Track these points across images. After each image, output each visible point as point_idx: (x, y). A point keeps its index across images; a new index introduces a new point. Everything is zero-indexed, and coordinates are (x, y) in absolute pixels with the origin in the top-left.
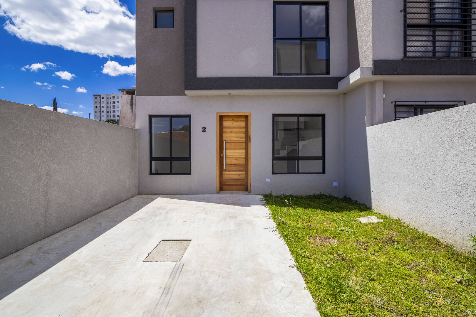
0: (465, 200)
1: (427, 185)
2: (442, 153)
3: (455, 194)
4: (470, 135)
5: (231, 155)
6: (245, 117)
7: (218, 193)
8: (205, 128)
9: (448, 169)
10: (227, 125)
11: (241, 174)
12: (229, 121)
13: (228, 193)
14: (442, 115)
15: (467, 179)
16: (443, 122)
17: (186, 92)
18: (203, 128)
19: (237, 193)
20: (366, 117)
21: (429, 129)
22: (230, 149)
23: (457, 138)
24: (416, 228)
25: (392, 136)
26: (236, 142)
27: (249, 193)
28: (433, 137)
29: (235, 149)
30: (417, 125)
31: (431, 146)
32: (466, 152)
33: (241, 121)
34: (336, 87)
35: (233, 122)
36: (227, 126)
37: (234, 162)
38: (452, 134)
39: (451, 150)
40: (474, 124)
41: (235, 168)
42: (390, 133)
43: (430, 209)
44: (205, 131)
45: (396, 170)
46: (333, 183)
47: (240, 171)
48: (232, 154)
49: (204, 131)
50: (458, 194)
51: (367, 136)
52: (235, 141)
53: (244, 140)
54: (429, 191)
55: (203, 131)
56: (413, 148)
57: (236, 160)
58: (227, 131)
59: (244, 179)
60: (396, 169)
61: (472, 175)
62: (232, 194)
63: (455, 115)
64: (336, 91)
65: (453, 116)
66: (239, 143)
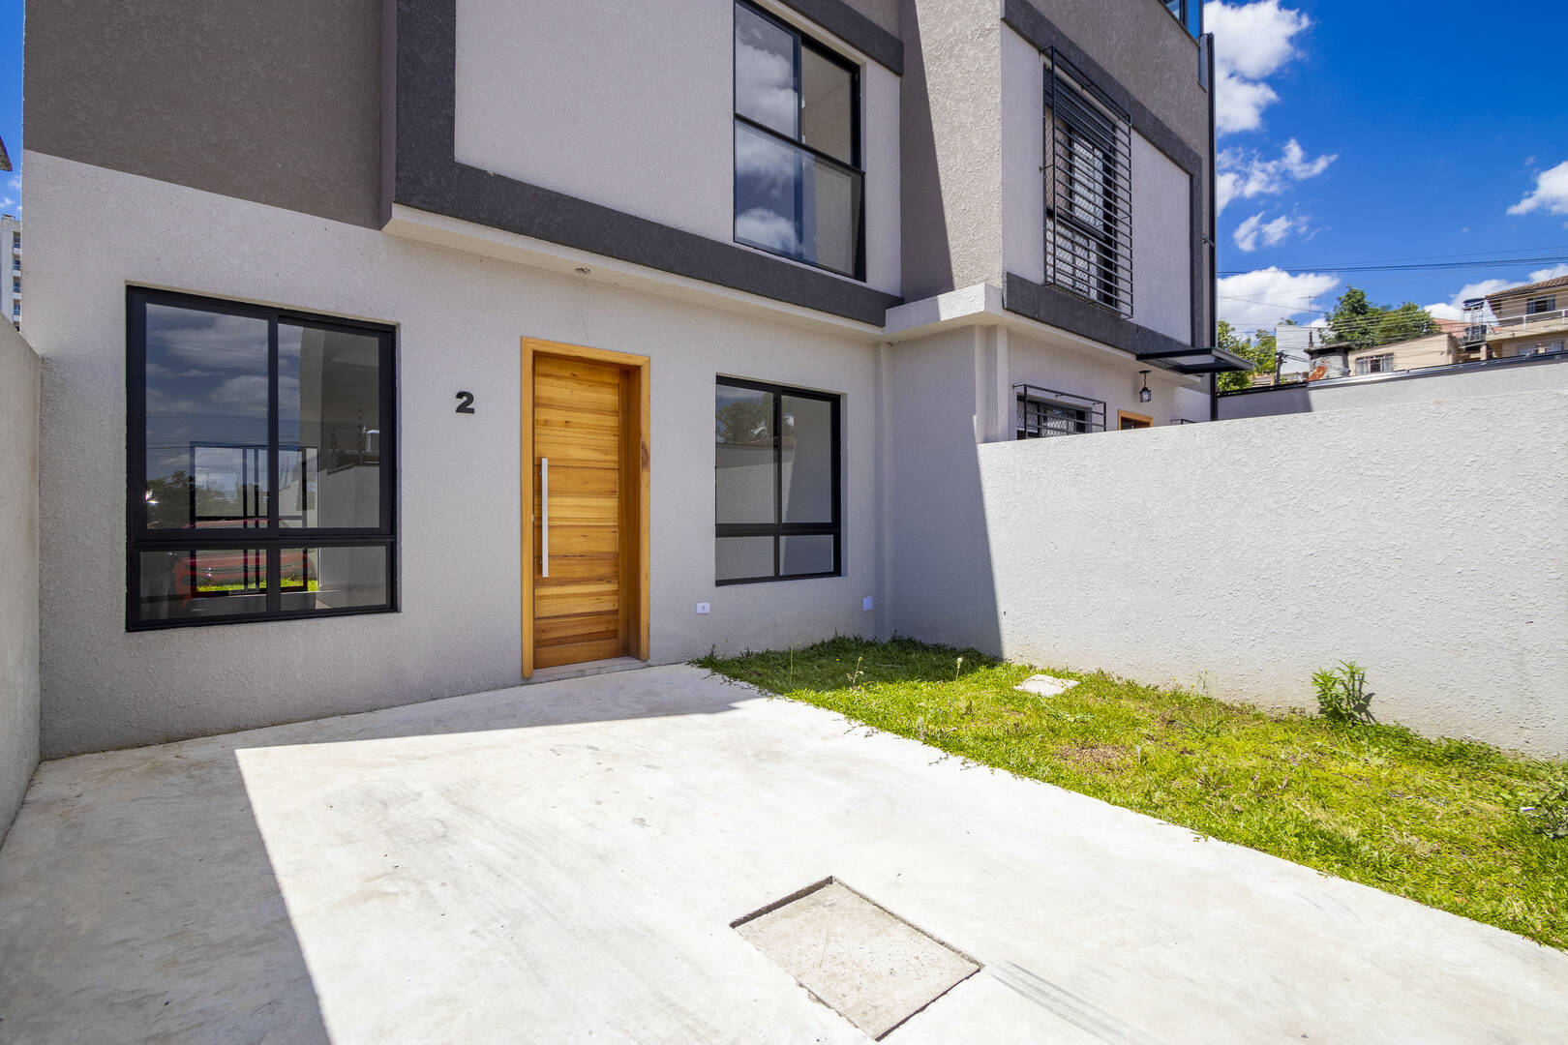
0: (1281, 607)
1: (1182, 585)
2: (1222, 512)
3: (1256, 597)
4: (1289, 475)
5: (561, 519)
6: (617, 370)
7: (526, 680)
8: (471, 398)
9: (1239, 547)
10: (551, 395)
11: (601, 594)
12: (559, 378)
13: (567, 675)
14: (1223, 430)
15: (1283, 564)
16: (1224, 447)
17: (400, 214)
18: (460, 395)
19: (602, 671)
20: (975, 417)
21: (1187, 459)
22: (563, 493)
23: (1260, 480)
24: (1154, 684)
25: (1074, 471)
26: (584, 467)
27: (641, 664)
28: (1198, 477)
29: (581, 494)
30: (1153, 447)
31: (1194, 497)
32: (1280, 511)
33: (604, 384)
34: (880, 322)
35: (573, 385)
36: (549, 399)
37: (578, 544)
38: (1247, 471)
39: (1246, 504)
40: (1296, 454)
41: (580, 571)
42: (1066, 464)
43: (1192, 635)
44: (472, 411)
45: (1087, 554)
46: (862, 602)
47: (600, 580)
48: (569, 514)
49: (462, 409)
50: (1262, 597)
51: (981, 467)
52: (580, 460)
53: (615, 462)
54: (1190, 597)
55: (458, 410)
56: (1140, 501)
57: (583, 539)
58: (548, 418)
59: (616, 612)
60: (1087, 551)
61: (1295, 555)
62: (582, 674)
63: (1255, 433)
64: (880, 334)
65: (1250, 436)
66: (600, 472)
